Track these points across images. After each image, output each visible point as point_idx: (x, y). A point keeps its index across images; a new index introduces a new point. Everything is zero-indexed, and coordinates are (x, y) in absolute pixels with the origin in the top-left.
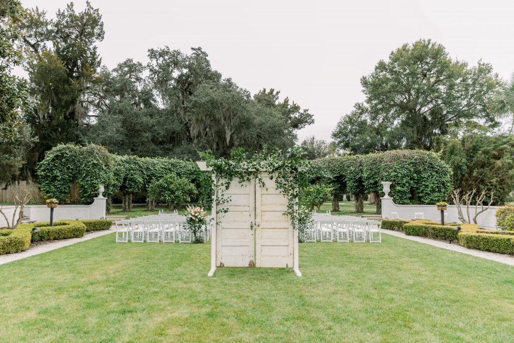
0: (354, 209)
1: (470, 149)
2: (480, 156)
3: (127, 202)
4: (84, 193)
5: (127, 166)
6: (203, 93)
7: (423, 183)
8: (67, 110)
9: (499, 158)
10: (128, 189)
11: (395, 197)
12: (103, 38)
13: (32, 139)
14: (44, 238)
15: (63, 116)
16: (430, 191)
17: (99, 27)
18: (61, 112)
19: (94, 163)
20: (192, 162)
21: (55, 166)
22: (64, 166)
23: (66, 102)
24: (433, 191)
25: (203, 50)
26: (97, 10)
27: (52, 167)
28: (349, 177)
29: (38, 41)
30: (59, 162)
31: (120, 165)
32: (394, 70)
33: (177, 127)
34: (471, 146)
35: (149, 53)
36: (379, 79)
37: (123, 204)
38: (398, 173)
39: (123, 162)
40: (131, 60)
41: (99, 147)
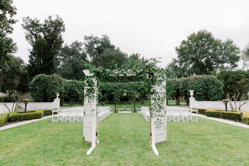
0: (175, 104)
1: (225, 76)
2: (230, 79)
3: (72, 101)
4: (50, 97)
5: (71, 84)
6: (106, 53)
7: (210, 91)
8: (49, 62)
9: (239, 80)
10: (72, 95)
11: (196, 97)
12: (64, 31)
13: (24, 71)
14: (17, 119)
15: (47, 64)
16: (213, 94)
17: (63, 26)
18: (46, 62)
19: (54, 83)
21: (36, 84)
22: (40, 84)
23: (48, 58)
24: (215, 94)
25: (107, 36)
26: (61, 19)
27: (35, 85)
29: (37, 33)
30: (38, 82)
31: (68, 84)
32: (189, 44)
34: (226, 75)
35: (84, 38)
36: (183, 48)
37: (70, 102)
38: (197, 86)
39: (69, 83)
40: (77, 41)
41: (57, 75)
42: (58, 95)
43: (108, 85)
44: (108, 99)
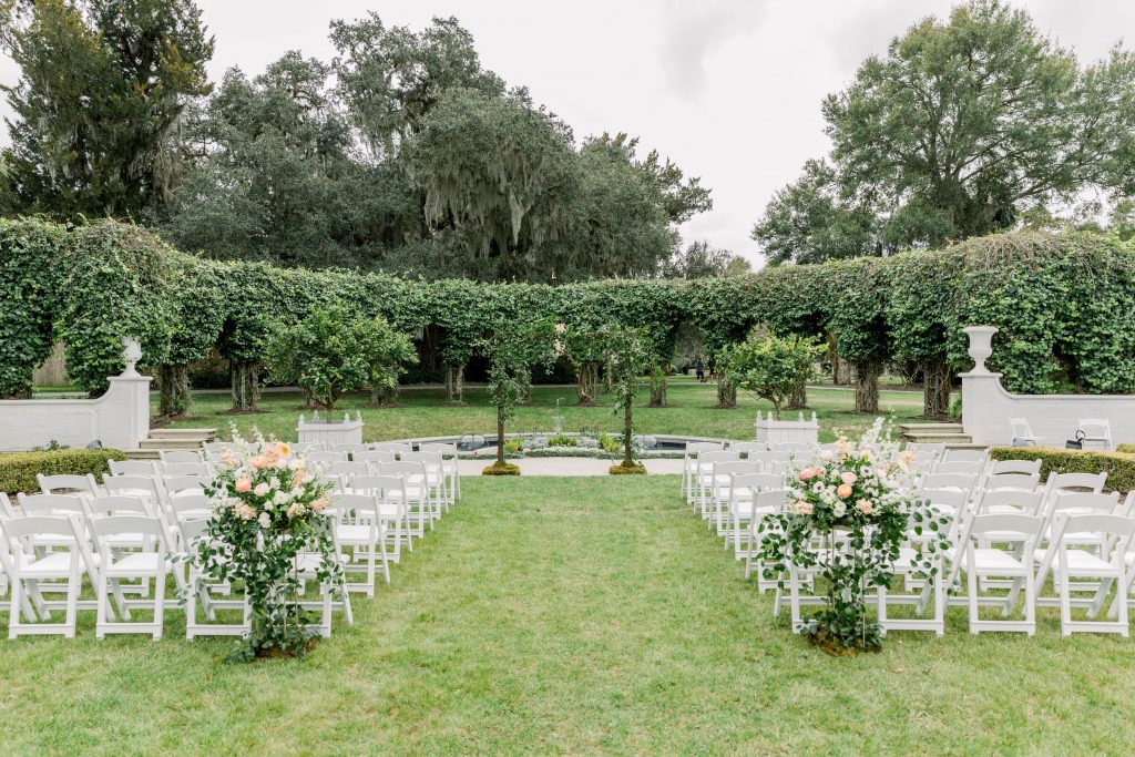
0: (851, 405)
3: (243, 387)
5: (234, 286)
7: (1096, 329)
10: (242, 351)
11: (1005, 371)
16: (1118, 353)
19: (102, 274)
20: (424, 283)
22: (14, 281)
23: (121, 140)
25: (460, 25)
28: (841, 316)
31: (210, 284)
33: (393, 202)
35: (333, 31)
36: (864, 104)
37: (233, 391)
38: (1022, 298)
39: (221, 277)
40: (296, 55)
41: (124, 228)
42: (133, 351)
43: (462, 293)
44: (461, 374)
